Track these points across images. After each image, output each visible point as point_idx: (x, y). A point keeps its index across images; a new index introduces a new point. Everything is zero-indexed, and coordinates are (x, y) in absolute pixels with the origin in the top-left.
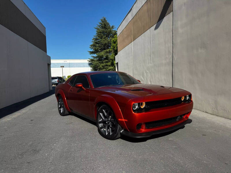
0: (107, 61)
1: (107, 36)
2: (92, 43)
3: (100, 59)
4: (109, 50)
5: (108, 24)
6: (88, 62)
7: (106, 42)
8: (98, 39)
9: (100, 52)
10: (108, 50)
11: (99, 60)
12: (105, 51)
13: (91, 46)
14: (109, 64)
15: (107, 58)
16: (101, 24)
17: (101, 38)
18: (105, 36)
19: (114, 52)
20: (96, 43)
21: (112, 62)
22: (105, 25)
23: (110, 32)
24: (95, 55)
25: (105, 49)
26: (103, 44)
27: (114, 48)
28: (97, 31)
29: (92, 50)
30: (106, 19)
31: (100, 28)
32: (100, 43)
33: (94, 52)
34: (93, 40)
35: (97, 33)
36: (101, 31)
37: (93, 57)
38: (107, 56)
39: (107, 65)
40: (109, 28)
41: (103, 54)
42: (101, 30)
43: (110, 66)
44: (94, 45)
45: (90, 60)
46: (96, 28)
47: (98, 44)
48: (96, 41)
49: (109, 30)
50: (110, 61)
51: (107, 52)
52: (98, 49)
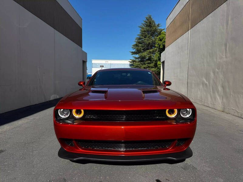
0: (149, 62)
1: (151, 35)
2: (135, 43)
3: (142, 59)
4: (153, 50)
5: (153, 22)
6: (129, 63)
7: (150, 41)
8: (141, 39)
9: (142, 52)
10: (151, 50)
11: (141, 61)
12: (148, 51)
13: (134, 46)
14: (152, 65)
15: (150, 59)
16: (146, 23)
17: (145, 37)
18: (150, 35)
19: (159, 51)
20: (139, 43)
21: (155, 63)
22: (150, 23)
23: (156, 30)
24: (137, 56)
25: (148, 49)
26: (146, 44)
27: (160, 45)
28: (141, 30)
29: (134, 51)
30: (152, 17)
31: (145, 26)
32: (143, 43)
33: (136, 52)
34: (136, 39)
35: (141, 32)
36: (145, 30)
37: (135, 57)
38: (150, 56)
39: (149, 67)
40: (154, 27)
41: (146, 55)
42: (145, 28)
43: (152, 68)
44: (136, 45)
45: (131, 61)
46: (140, 27)
47: (141, 44)
48: (139, 41)
49: (154, 28)
50: (153, 63)
51: (150, 52)
52: (140, 49)
